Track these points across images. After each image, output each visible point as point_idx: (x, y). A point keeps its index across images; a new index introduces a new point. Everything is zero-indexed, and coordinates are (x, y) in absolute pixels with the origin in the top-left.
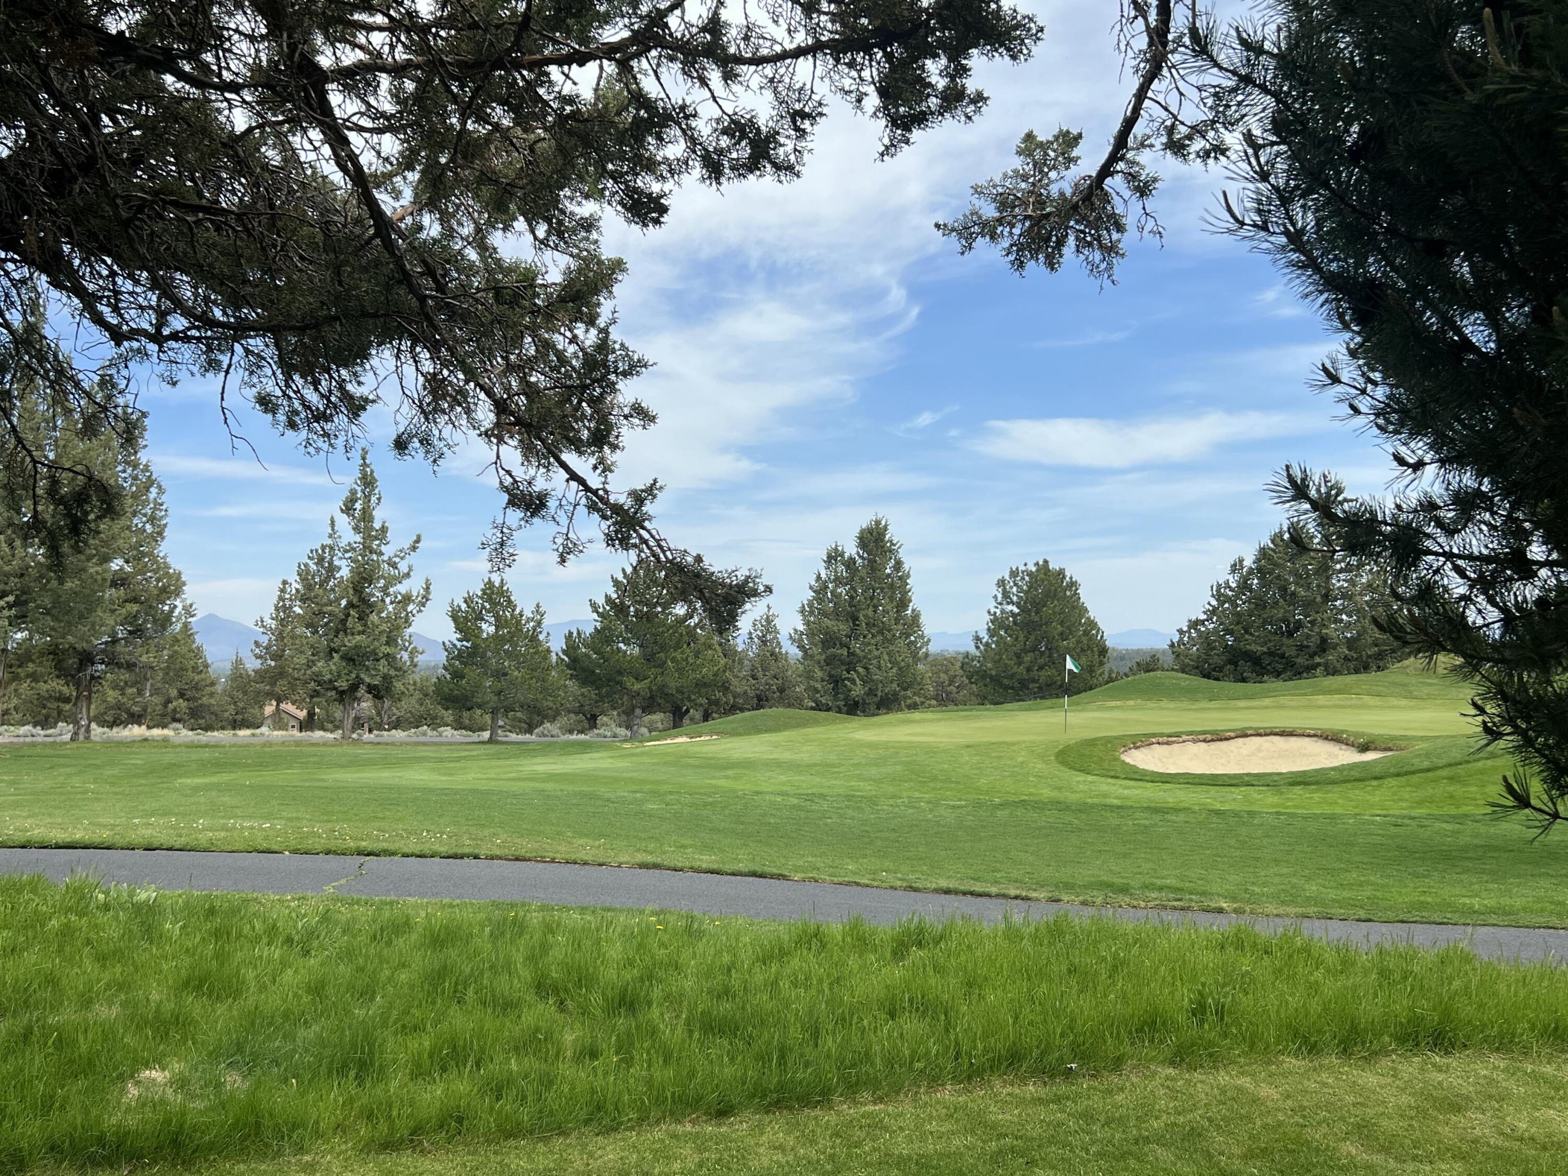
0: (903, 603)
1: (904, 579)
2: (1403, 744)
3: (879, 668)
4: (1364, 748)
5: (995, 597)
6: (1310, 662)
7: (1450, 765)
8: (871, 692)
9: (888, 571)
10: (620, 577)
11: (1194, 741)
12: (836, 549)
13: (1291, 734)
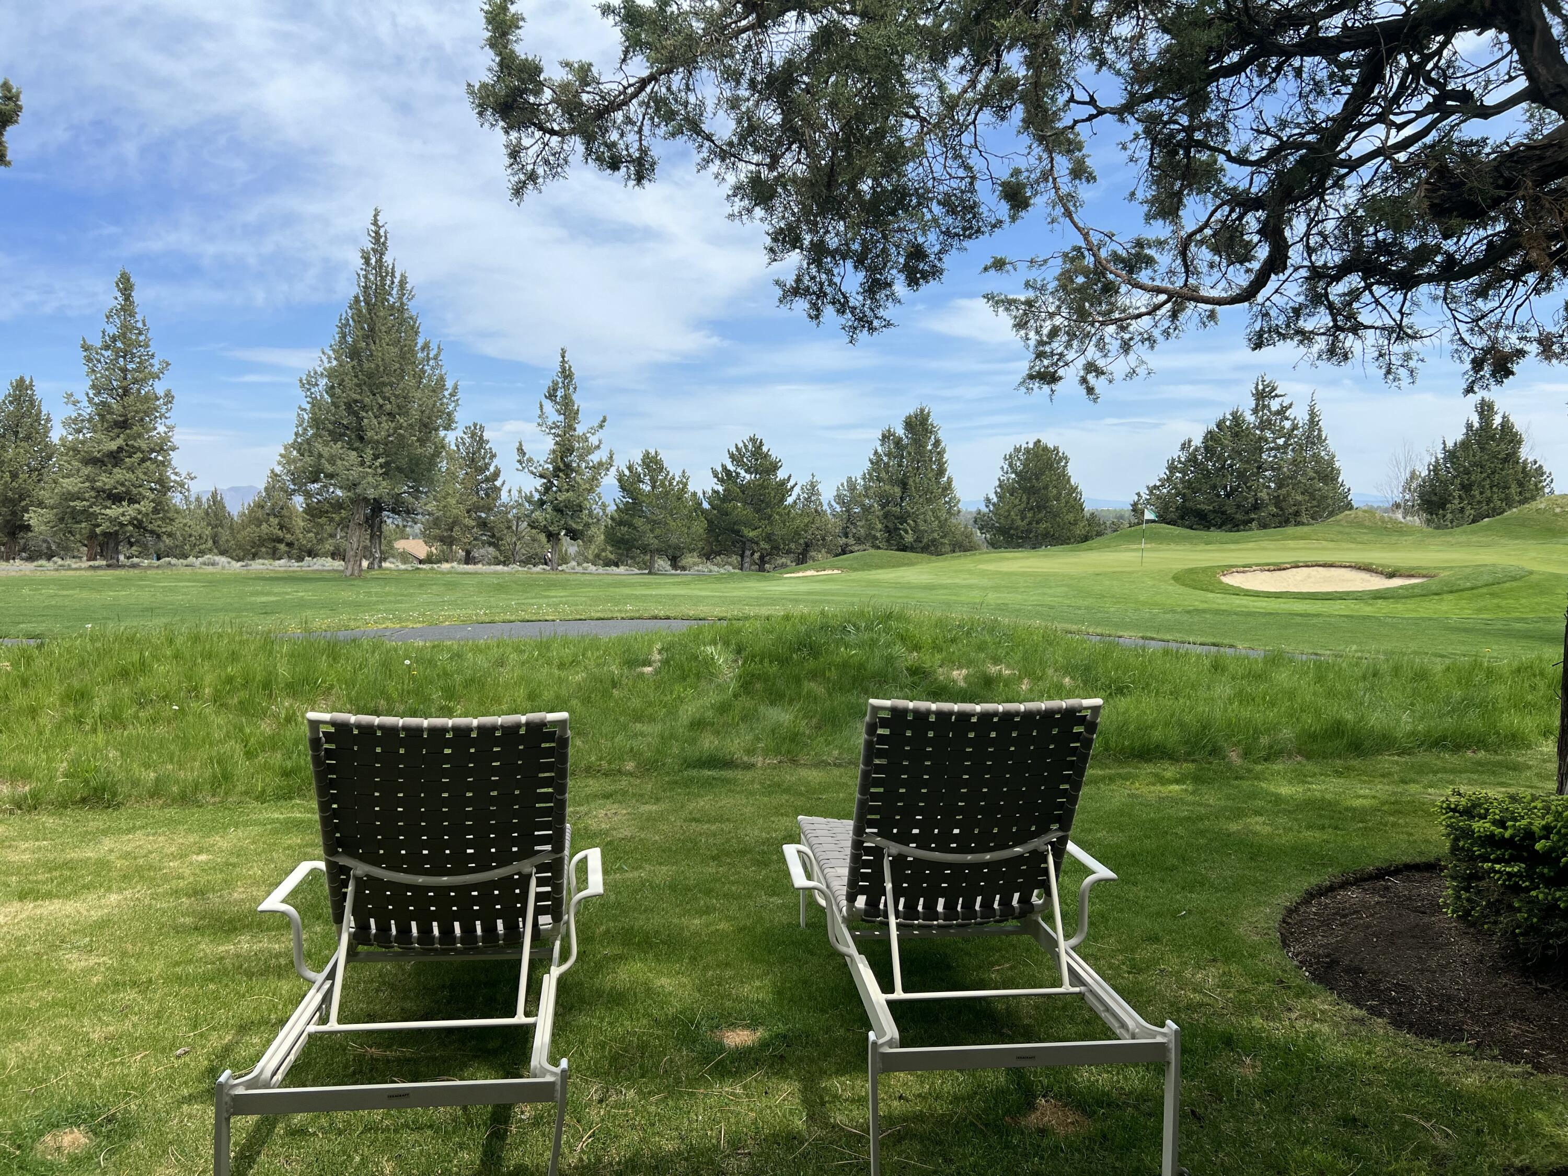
0: (941, 472)
1: (941, 454)
2: (1433, 572)
3: (925, 521)
4: (1391, 575)
5: (1002, 468)
6: (1246, 518)
7: (1486, 585)
8: (918, 540)
9: (929, 447)
10: (734, 450)
11: (1262, 571)
12: (889, 431)
13: (1331, 566)
